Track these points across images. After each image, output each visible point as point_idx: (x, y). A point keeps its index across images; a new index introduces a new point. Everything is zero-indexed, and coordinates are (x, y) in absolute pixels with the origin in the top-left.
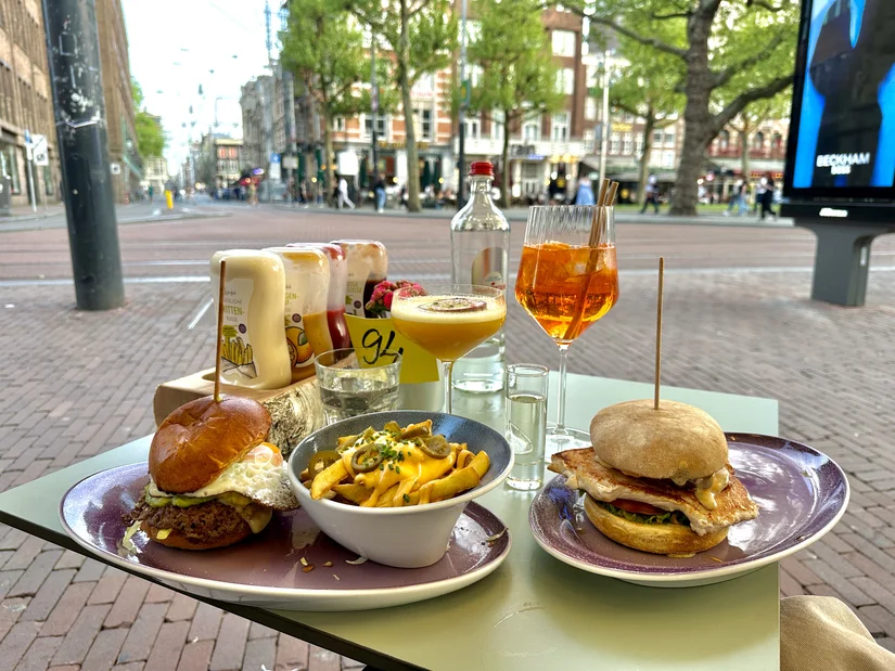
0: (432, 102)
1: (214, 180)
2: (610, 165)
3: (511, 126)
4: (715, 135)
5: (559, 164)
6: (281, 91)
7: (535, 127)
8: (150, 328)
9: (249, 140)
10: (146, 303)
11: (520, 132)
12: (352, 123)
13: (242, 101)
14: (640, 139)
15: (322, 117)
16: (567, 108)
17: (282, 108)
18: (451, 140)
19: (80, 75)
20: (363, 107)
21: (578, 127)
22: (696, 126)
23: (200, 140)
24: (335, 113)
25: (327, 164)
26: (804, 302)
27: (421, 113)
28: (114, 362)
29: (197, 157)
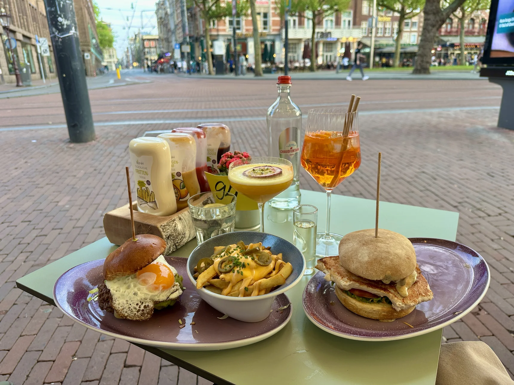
0: (268, 7)
1: (143, 61)
2: (377, 43)
3: (316, 20)
4: (443, 22)
5: (346, 43)
6: (179, 5)
7: (332, 21)
8: (110, 153)
9: (161, 35)
10: (107, 138)
11: (322, 24)
12: (222, 22)
13: (157, 12)
14: (396, 26)
15: (203, 20)
16: (351, 8)
17: (180, 15)
18: (280, 30)
19: (61, 6)
20: (227, 13)
21: (357, 19)
22: (431, 17)
23: (134, 37)
24: (211, 17)
25: (207, 49)
26: (493, 129)
27: (262, 15)
28: (91, 173)
29: (132, 47)
